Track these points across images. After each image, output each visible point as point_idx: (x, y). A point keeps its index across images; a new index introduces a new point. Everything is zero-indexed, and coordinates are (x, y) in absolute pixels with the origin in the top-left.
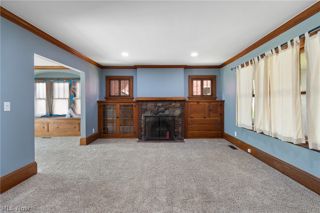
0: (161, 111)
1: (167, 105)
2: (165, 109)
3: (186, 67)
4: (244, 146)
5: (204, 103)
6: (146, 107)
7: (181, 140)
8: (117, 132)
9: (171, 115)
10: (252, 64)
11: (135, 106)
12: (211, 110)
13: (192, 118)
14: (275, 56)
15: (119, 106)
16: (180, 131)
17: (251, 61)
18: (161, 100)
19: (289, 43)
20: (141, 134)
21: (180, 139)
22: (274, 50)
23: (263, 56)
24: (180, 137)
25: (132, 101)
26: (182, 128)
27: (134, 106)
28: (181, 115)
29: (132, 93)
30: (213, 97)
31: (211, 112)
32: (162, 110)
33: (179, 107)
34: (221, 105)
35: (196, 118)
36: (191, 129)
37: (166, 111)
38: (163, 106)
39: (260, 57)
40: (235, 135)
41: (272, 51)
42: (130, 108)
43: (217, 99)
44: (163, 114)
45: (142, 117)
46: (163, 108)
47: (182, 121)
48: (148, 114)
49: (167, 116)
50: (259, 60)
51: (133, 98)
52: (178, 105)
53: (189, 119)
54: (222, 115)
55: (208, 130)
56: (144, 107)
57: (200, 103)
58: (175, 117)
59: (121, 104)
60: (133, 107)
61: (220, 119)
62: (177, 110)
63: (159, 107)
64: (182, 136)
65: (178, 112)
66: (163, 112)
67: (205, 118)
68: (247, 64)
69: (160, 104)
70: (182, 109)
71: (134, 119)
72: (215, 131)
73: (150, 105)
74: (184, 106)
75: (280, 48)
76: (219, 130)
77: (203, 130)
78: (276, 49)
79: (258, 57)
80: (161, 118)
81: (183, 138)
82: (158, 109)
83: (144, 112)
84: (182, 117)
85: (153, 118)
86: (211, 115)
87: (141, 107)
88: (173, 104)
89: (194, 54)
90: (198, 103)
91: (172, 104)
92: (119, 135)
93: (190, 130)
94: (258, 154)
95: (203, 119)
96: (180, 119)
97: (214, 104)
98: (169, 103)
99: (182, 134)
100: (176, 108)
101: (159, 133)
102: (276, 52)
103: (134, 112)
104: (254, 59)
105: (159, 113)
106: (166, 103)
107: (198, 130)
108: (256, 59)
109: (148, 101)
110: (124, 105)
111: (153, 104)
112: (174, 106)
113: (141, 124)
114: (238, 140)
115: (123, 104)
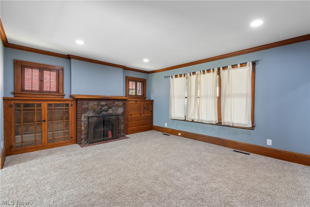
0: (104, 110)
1: (110, 103)
2: (109, 108)
3: (125, 68)
4: (174, 132)
5: (140, 102)
6: (87, 106)
7: (124, 137)
8: (43, 141)
9: (115, 114)
10: (185, 76)
11: (72, 105)
12: (145, 108)
13: (131, 115)
14: (202, 75)
15: (46, 106)
16: (122, 128)
17: (184, 74)
18: (105, 98)
19: (212, 70)
20: (81, 138)
21: (122, 136)
22: (202, 71)
23: (194, 73)
24: (122, 134)
25: (62, 99)
26: (124, 125)
27: (70, 105)
28: (124, 114)
29: (62, 89)
30: (144, 97)
31: (145, 110)
32: (106, 109)
33: (121, 105)
34: (151, 104)
35: (134, 116)
36: (131, 125)
37: (109, 110)
38: (106, 105)
39: (191, 73)
40: (166, 125)
41: (200, 71)
42: (64, 107)
43: (146, 99)
44: (106, 113)
45: (83, 118)
46: (106, 107)
47: (124, 119)
48: (91, 114)
49: (111, 115)
50: (190, 75)
51: (64, 95)
52: (121, 103)
53: (129, 116)
54: (152, 112)
55: (143, 125)
56: (85, 106)
57: (137, 102)
58: (118, 115)
59: (50, 102)
60: (68, 106)
61: (151, 115)
62: (120, 108)
63: (102, 106)
64: (124, 133)
65: (120, 111)
66: (107, 111)
67: (141, 114)
68: (181, 76)
69: (103, 103)
70: (124, 107)
71: (70, 121)
72: (148, 124)
73: (92, 104)
74: (126, 105)
75: (206, 71)
76: (150, 124)
77: (140, 126)
78: (204, 71)
79: (190, 73)
80: (105, 118)
81: (125, 134)
82: (101, 108)
83: (85, 112)
84: (124, 115)
85: (95, 117)
86: (145, 112)
87: (82, 106)
88: (117, 103)
89: (146, 60)
90: (136, 102)
91: (115, 103)
92: (46, 144)
93: (130, 127)
94: (186, 135)
95: (140, 115)
96: (122, 117)
97: (147, 102)
98: (113, 102)
99: (124, 131)
100: (119, 106)
101: (104, 133)
102: (203, 73)
103: (70, 112)
104: (187, 74)
105: (102, 112)
106: (110, 102)
107: (136, 126)
108: (189, 74)
109: (89, 100)
110: (54, 104)
111: (96, 103)
112: (117, 104)
113: (81, 126)
114: (169, 129)
115: (53, 102)
